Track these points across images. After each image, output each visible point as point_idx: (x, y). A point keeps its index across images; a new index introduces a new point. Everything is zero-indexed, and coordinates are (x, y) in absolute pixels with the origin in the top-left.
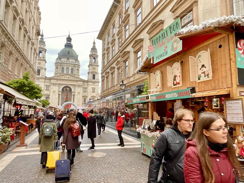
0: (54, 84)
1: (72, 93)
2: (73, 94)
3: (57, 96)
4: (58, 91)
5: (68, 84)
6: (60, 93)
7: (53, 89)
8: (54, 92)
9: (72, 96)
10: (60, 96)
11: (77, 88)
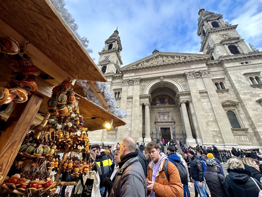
0: (131, 82)
1: (181, 97)
2: (183, 99)
3: (139, 110)
4: (141, 98)
5: (164, 77)
6: (146, 101)
7: (127, 92)
8: (130, 100)
9: (184, 106)
10: (147, 108)
11: (191, 81)
